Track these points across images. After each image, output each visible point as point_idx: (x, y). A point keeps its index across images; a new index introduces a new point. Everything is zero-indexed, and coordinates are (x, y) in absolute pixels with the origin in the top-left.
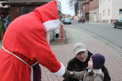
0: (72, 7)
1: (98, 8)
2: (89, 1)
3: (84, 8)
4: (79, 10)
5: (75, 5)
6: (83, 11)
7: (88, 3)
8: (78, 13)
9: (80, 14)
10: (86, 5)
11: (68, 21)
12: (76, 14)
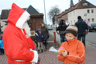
0: (51, 20)
1: (68, 19)
2: (62, 16)
3: (59, 20)
4: (56, 22)
5: (53, 19)
6: (58, 22)
7: (61, 17)
8: (55, 23)
9: (56, 24)
10: (60, 18)
11: (50, 28)
12: (54, 24)
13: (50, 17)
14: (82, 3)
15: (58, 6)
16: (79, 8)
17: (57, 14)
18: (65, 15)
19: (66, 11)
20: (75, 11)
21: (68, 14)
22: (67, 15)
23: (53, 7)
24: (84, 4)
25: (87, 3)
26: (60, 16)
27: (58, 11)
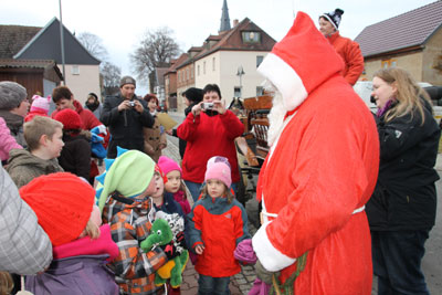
2: (177, 69)
4: (158, 87)
6: (164, 88)
7: (175, 73)
10: (171, 76)
13: (141, 69)
14: (241, 32)
15: (172, 31)
16: (230, 47)
17: (167, 60)
18: (187, 68)
19: (193, 54)
20: (217, 55)
21: (197, 63)
22: (192, 66)
23: (153, 33)
24: (247, 34)
25: (257, 35)
26: (172, 69)
27: (171, 49)
